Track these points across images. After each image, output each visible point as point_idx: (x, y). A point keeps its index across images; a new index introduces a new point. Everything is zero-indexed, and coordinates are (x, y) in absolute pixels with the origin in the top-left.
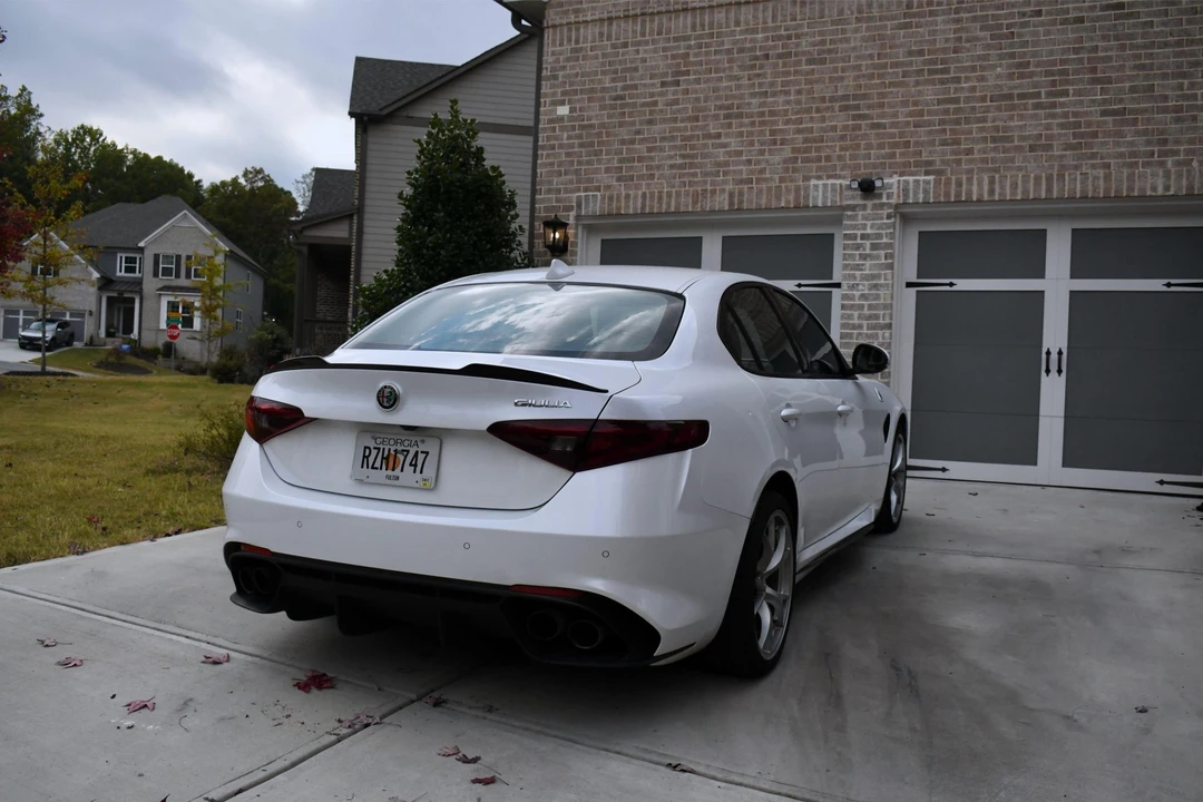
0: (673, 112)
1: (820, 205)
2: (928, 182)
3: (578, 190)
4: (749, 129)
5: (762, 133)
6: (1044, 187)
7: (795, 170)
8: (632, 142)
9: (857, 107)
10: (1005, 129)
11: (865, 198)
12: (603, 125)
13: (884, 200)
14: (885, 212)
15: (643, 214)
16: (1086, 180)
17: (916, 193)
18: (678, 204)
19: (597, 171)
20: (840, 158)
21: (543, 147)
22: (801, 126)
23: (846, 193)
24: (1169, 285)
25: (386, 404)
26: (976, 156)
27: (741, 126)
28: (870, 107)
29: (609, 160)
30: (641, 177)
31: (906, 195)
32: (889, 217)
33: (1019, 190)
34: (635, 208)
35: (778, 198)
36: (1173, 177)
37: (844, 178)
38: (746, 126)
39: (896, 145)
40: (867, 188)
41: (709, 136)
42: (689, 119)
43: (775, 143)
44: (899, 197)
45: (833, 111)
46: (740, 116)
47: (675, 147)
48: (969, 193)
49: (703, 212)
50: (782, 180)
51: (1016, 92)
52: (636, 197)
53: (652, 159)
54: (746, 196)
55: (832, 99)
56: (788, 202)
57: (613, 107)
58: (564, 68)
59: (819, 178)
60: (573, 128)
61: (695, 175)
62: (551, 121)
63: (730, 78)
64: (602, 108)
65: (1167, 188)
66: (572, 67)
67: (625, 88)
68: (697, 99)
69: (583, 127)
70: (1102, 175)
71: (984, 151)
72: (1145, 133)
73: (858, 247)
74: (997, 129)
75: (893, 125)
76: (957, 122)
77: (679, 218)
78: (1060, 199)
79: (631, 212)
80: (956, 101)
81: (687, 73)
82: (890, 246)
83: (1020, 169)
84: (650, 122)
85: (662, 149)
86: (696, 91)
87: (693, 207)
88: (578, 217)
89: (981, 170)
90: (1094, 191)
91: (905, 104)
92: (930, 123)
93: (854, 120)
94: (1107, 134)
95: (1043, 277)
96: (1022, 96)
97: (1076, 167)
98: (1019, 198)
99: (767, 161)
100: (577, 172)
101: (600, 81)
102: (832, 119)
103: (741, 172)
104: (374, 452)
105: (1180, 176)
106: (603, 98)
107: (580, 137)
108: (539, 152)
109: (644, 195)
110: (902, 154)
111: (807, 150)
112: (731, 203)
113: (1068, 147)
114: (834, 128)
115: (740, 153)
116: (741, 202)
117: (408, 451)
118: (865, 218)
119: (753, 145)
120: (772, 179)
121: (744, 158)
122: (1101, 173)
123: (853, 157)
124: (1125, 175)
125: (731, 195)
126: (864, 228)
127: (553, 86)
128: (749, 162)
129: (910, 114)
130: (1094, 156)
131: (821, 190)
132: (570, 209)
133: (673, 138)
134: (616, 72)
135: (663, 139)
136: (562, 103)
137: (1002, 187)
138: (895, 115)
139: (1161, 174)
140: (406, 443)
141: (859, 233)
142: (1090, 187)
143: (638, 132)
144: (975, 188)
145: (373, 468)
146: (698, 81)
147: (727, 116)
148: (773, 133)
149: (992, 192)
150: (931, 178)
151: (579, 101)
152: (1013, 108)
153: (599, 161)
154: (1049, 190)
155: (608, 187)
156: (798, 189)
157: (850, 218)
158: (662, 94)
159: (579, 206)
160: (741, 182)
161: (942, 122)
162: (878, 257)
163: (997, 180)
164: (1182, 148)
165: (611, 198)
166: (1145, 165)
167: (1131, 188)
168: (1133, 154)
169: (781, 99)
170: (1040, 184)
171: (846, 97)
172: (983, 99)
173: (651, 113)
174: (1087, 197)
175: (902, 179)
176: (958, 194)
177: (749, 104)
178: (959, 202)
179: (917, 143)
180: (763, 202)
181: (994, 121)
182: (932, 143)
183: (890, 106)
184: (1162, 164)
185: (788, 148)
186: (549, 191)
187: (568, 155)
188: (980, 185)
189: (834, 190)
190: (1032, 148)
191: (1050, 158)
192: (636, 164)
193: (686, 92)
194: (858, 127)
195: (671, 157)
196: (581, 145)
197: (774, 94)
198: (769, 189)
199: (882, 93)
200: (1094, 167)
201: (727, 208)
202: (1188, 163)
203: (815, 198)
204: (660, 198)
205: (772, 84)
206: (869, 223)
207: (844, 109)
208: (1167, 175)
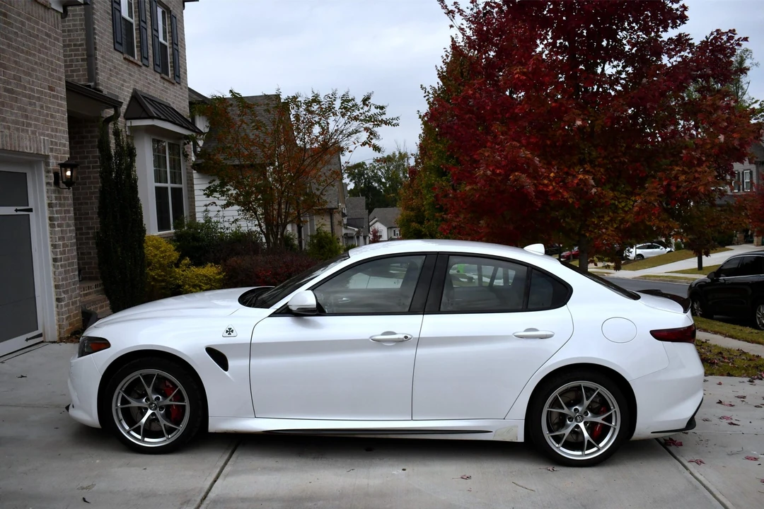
24: (17, 210)
36: (32, 141)
65: (30, 148)
90: (6, 145)
94: (7, 105)
124: (16, 136)
130: (4, 120)
139: (28, 138)
142: (5, 142)
164: (33, 123)
167: (19, 146)
168: (17, 122)
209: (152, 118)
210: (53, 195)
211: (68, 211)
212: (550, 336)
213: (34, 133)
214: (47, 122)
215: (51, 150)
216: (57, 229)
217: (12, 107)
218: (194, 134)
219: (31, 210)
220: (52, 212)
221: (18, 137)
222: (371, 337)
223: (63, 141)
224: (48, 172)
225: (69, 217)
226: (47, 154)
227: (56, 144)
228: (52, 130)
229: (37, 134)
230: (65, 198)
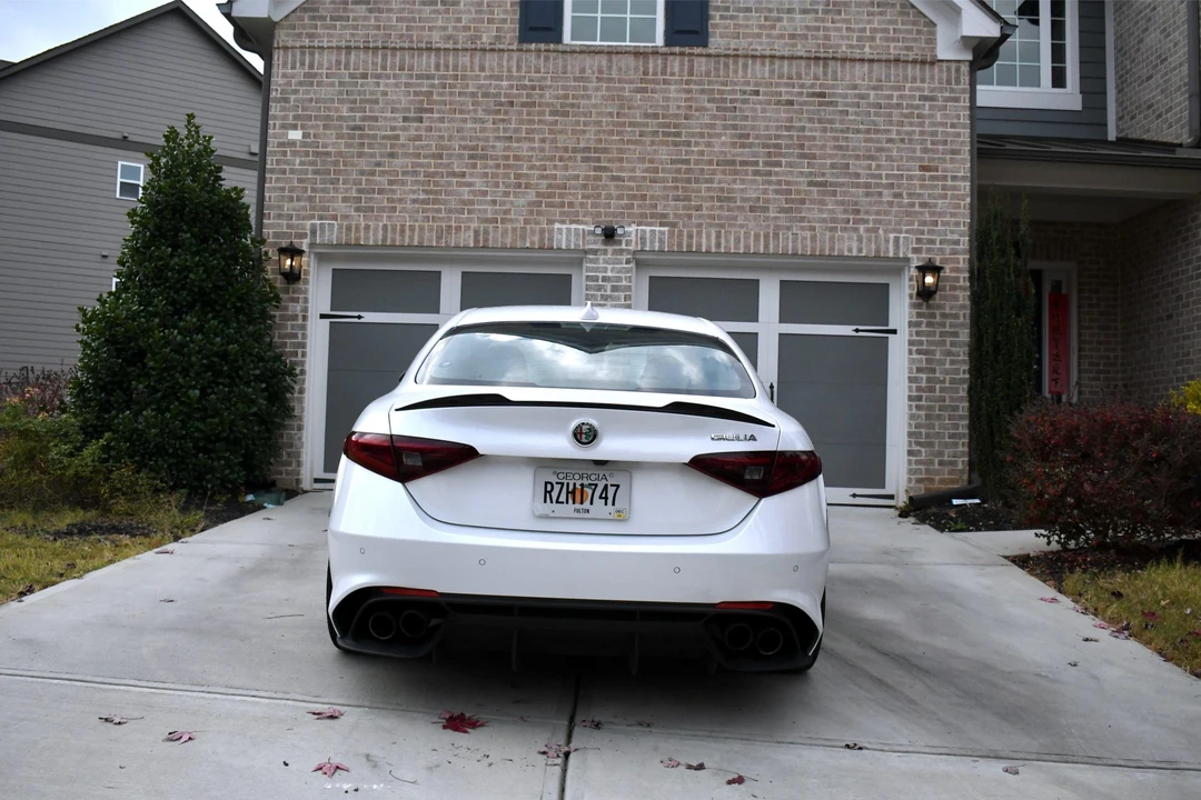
0: (415, 148)
1: (564, 247)
2: (662, 233)
3: (312, 217)
4: (494, 171)
5: (507, 175)
6: (762, 243)
7: (539, 213)
8: (373, 173)
9: (598, 160)
10: (730, 191)
11: (605, 245)
12: (340, 154)
13: (624, 246)
14: (625, 257)
15: (384, 246)
16: (796, 240)
17: (652, 242)
18: (421, 237)
19: (333, 199)
20: (582, 205)
21: (272, 171)
22: (545, 173)
23: (588, 238)
24: (857, 331)
25: (584, 440)
26: (705, 212)
27: (486, 168)
28: (609, 161)
29: (347, 190)
30: (382, 209)
31: (643, 243)
32: (628, 262)
33: (742, 245)
34: (376, 240)
35: (523, 238)
36: (864, 241)
37: (586, 223)
38: (491, 168)
39: (634, 197)
40: (609, 235)
41: (454, 174)
42: (433, 156)
43: (519, 186)
44: (637, 244)
45: (575, 161)
46: (485, 157)
47: (417, 182)
48: (699, 245)
49: (448, 247)
50: (526, 222)
51: (738, 159)
52: (376, 230)
53: (393, 191)
54: (491, 234)
55: (575, 150)
56: (532, 243)
57: (352, 137)
58: (296, 92)
59: (563, 222)
60: (307, 154)
61: (439, 211)
62: (281, 145)
63: (475, 120)
64: (339, 136)
65: (860, 250)
66: (307, 92)
67: (364, 119)
68: (442, 137)
69: (317, 154)
70: (809, 236)
71: (712, 208)
72: (842, 203)
73: (599, 288)
74: (722, 190)
75: (631, 179)
76: (689, 181)
77: (421, 252)
78: (775, 255)
79: (371, 243)
80: (687, 162)
81: (431, 111)
82: (629, 288)
83: (742, 226)
84: (392, 155)
85: (403, 183)
86: (440, 130)
87: (437, 242)
88: (312, 245)
89: (710, 225)
90: (803, 249)
91: (642, 160)
92: (664, 180)
93: (595, 171)
94: (813, 202)
95: (756, 321)
96: (743, 163)
97: (788, 228)
98: (741, 251)
99: (512, 203)
100: (311, 199)
101: (337, 110)
102: (574, 168)
103: (486, 211)
104: (557, 487)
105: (869, 240)
106: (341, 127)
107: (313, 163)
108: (268, 176)
109: (385, 227)
110: (640, 206)
111: (551, 195)
112: (476, 240)
113: (782, 210)
114: (577, 177)
115: (485, 193)
116: (486, 240)
117: (596, 485)
118: (606, 262)
119: (498, 187)
120: (517, 220)
121: (489, 198)
122: (808, 234)
123: (594, 205)
124: (827, 237)
125: (476, 233)
126: (605, 270)
127: (283, 109)
128: (494, 202)
129: (646, 170)
130: (802, 219)
131: (566, 234)
132: (304, 236)
133: (415, 173)
134: (355, 102)
135: (404, 173)
136: (295, 127)
137: (727, 241)
138: (633, 170)
139: (855, 238)
140: (593, 477)
141: (601, 275)
142: (800, 245)
143: (378, 164)
144: (704, 241)
145: (557, 502)
146: (441, 120)
147: (471, 157)
148: (518, 176)
149: (718, 245)
150: (666, 229)
151: (313, 127)
152: (736, 172)
153: (336, 190)
154: (766, 246)
155: (346, 217)
156: (542, 231)
157: (592, 261)
158: (404, 129)
159: (313, 233)
160: (487, 220)
161: (675, 180)
162: (619, 299)
163: (723, 235)
164: (871, 218)
165: (349, 228)
166: (844, 230)
167: (832, 249)
168: (834, 220)
169: (526, 145)
170: (759, 240)
171: (587, 149)
172: (710, 162)
173: (392, 146)
174: (797, 254)
175: (640, 228)
176: (689, 245)
177: (493, 147)
178: (689, 252)
179: (652, 197)
180: (509, 241)
181: (720, 183)
182: (666, 198)
183: (628, 161)
184: (856, 230)
185: (532, 192)
186: (279, 216)
187: (300, 181)
188: (708, 236)
189: (577, 234)
190: (752, 209)
191: (766, 219)
192: (376, 196)
193: (430, 129)
194: (599, 178)
195: (414, 192)
196: (316, 172)
197: (519, 140)
198: (514, 230)
199: (621, 149)
200: (802, 228)
201: (472, 245)
202: (876, 230)
203: (560, 241)
204: (403, 231)
205: (517, 130)
206: (610, 267)
207: (585, 160)
208: (860, 240)
210: (918, 312)
211: (956, 334)
213: (872, 231)
215: (916, 251)
216: (915, 356)
217: (822, 203)
219: (893, 332)
220: (910, 333)
221: (832, 238)
223: (956, 237)
224: (911, 279)
226: (901, 256)
227: (932, 242)
228: (923, 223)
229: (881, 232)
230: (944, 316)
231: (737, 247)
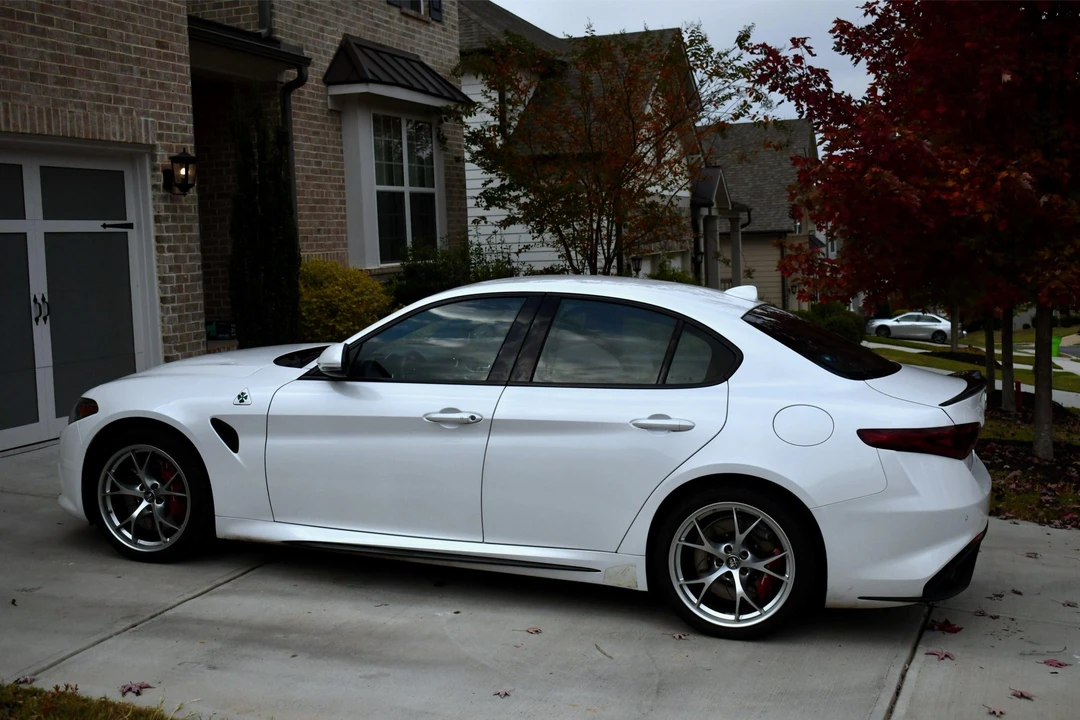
6: (45, 122)
10: (11, 50)
16: (72, 121)
24: (104, 226)
33: (28, 123)
36: (124, 124)
65: (121, 134)
70: (82, 115)
72: (103, 77)
83: (25, 98)
94: (82, 73)
95: (24, 217)
96: (20, 16)
97: (65, 104)
98: (28, 131)
105: (127, 124)
113: (59, 82)
122: (80, 112)
124: (96, 117)
130: (75, 94)
137: (15, 118)
139: (117, 120)
142: (76, 126)
149: (7, 122)
154: (49, 127)
163: (10, 108)
164: (127, 97)
166: (108, 109)
167: (101, 132)
168: (99, 97)
170: (42, 117)
184: (117, 109)
190: (33, 77)
191: (46, 91)
200: (76, 105)
202: (130, 112)
208: (121, 122)
209: (367, 81)
210: (162, 205)
211: (190, 229)
212: (688, 428)
213: (128, 112)
214: (153, 95)
215: (160, 137)
216: (167, 254)
217: (89, 75)
218: (452, 105)
219: (130, 226)
220: (159, 229)
221: (100, 118)
222: (425, 416)
223: (183, 123)
224: (154, 169)
225: (190, 239)
226: (151, 142)
227: (169, 127)
228: (162, 107)
229: (134, 114)
230: (183, 209)
231: (24, 127)
